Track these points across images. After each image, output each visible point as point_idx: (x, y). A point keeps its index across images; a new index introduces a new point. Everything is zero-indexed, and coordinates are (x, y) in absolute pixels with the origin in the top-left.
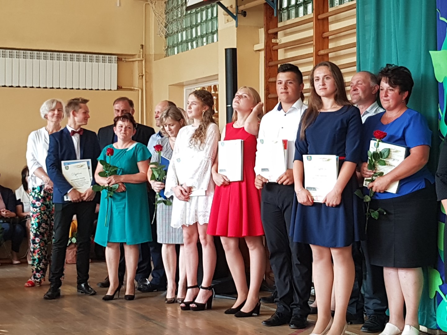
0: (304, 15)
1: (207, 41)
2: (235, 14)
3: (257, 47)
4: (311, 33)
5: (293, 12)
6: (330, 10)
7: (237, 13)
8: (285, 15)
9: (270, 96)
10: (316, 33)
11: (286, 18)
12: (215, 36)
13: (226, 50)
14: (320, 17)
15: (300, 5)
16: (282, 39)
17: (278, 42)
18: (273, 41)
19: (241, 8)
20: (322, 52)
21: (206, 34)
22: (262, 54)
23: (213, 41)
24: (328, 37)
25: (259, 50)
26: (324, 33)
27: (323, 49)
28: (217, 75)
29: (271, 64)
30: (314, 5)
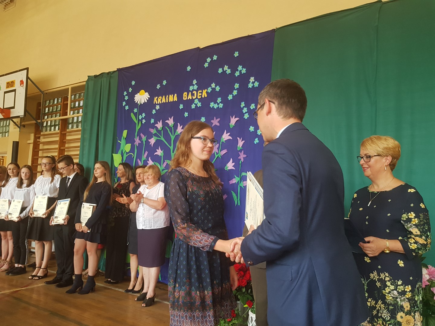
0: (54, 131)
1: (2, 135)
2: (19, 126)
3: (29, 142)
4: (58, 139)
5: (49, 128)
6: (67, 130)
7: (20, 125)
8: (44, 129)
9: (34, 165)
10: (60, 139)
11: (45, 131)
12: (7, 134)
13: (13, 141)
14: (62, 133)
15: (52, 126)
16: (42, 140)
17: (40, 140)
18: (38, 140)
19: (23, 123)
20: (62, 148)
21: (2, 132)
22: (32, 146)
23: (5, 136)
24: (65, 142)
25: (30, 143)
26: (64, 140)
28: (7, 152)
29: (36, 150)
30: (60, 127)
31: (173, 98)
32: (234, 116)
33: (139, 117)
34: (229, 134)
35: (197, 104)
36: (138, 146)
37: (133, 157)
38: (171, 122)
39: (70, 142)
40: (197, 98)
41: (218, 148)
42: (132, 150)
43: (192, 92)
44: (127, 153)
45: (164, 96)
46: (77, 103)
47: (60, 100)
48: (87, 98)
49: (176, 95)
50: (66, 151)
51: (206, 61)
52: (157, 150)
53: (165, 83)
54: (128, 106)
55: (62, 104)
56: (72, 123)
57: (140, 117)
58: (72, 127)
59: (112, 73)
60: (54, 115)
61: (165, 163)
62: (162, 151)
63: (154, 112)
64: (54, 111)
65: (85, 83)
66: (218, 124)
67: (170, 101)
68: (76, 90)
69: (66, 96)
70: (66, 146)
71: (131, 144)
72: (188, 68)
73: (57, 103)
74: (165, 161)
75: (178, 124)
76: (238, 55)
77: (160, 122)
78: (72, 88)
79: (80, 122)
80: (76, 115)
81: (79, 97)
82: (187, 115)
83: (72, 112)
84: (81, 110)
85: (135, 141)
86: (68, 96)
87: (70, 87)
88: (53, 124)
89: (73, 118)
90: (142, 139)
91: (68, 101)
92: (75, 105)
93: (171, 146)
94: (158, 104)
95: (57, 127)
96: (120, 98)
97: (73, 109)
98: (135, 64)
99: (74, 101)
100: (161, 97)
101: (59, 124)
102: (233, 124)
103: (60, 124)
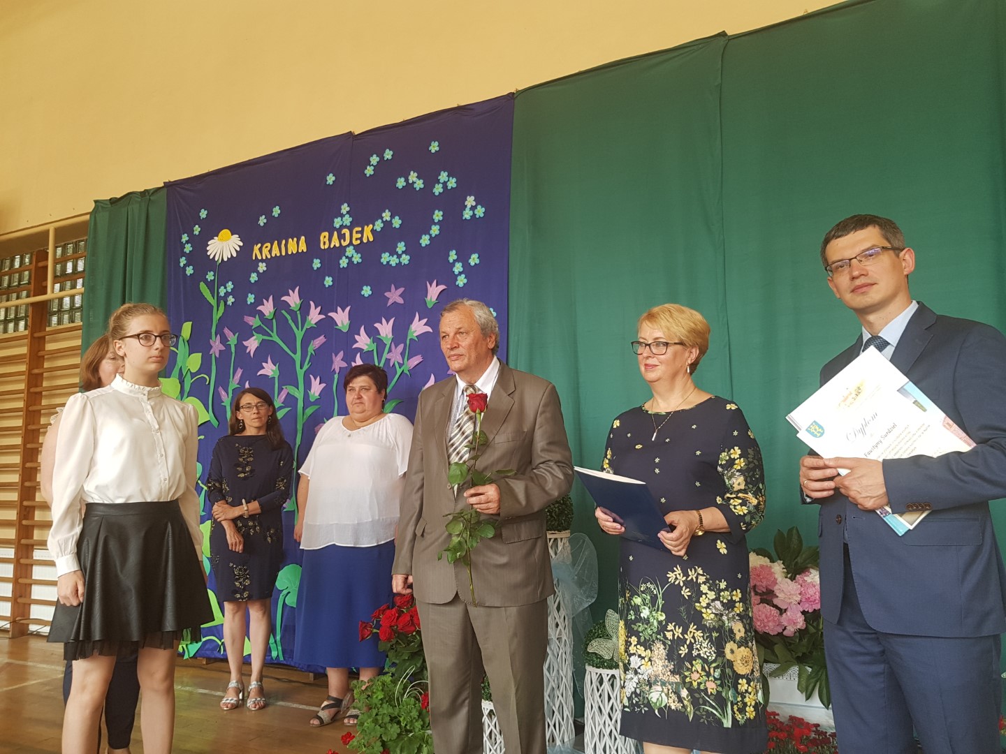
0: (14, 331)
4: (24, 350)
6: (48, 329)
10: (31, 350)
14: (36, 335)
15: (11, 321)
20: (36, 371)
24: (43, 356)
26: (39, 351)
27: (37, 368)
30: (29, 323)
31: (296, 246)
32: (435, 281)
33: (220, 290)
34: (425, 320)
35: (352, 256)
36: (217, 356)
37: (207, 383)
38: (293, 299)
39: (56, 355)
40: (351, 243)
41: (403, 354)
42: (205, 367)
43: (339, 231)
44: (193, 375)
45: (276, 242)
46: (69, 266)
47: (27, 260)
48: (94, 254)
49: (303, 238)
50: (46, 378)
51: (369, 163)
52: (264, 364)
53: (276, 211)
54: (191, 267)
55: (33, 267)
56: (60, 311)
57: (222, 291)
58: (60, 322)
59: (151, 192)
60: (14, 295)
61: (282, 393)
62: (275, 366)
63: (254, 278)
64: (16, 286)
65: (88, 217)
66: (401, 301)
67: (290, 253)
68: (66, 233)
69: (42, 249)
70: (45, 366)
71: (200, 354)
72: (328, 178)
73: (20, 266)
74: (284, 387)
75: (312, 303)
76: (437, 149)
77: (268, 301)
78: (57, 230)
79: (78, 308)
80: (68, 292)
81: (75, 250)
82: (331, 283)
83: (57, 286)
84: (80, 281)
85: (211, 347)
86: (48, 249)
87: (51, 228)
88: (12, 316)
89: (61, 300)
90: (229, 341)
91: (47, 259)
92: (64, 268)
93: (295, 352)
94: (262, 261)
95: (22, 324)
96: (173, 249)
97: (61, 278)
98: (207, 171)
99: (63, 261)
100: (269, 245)
101: (26, 316)
102: (434, 299)
103: (28, 316)
